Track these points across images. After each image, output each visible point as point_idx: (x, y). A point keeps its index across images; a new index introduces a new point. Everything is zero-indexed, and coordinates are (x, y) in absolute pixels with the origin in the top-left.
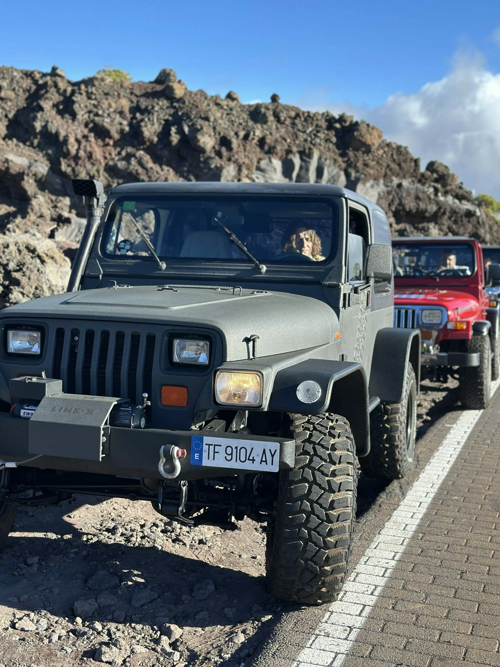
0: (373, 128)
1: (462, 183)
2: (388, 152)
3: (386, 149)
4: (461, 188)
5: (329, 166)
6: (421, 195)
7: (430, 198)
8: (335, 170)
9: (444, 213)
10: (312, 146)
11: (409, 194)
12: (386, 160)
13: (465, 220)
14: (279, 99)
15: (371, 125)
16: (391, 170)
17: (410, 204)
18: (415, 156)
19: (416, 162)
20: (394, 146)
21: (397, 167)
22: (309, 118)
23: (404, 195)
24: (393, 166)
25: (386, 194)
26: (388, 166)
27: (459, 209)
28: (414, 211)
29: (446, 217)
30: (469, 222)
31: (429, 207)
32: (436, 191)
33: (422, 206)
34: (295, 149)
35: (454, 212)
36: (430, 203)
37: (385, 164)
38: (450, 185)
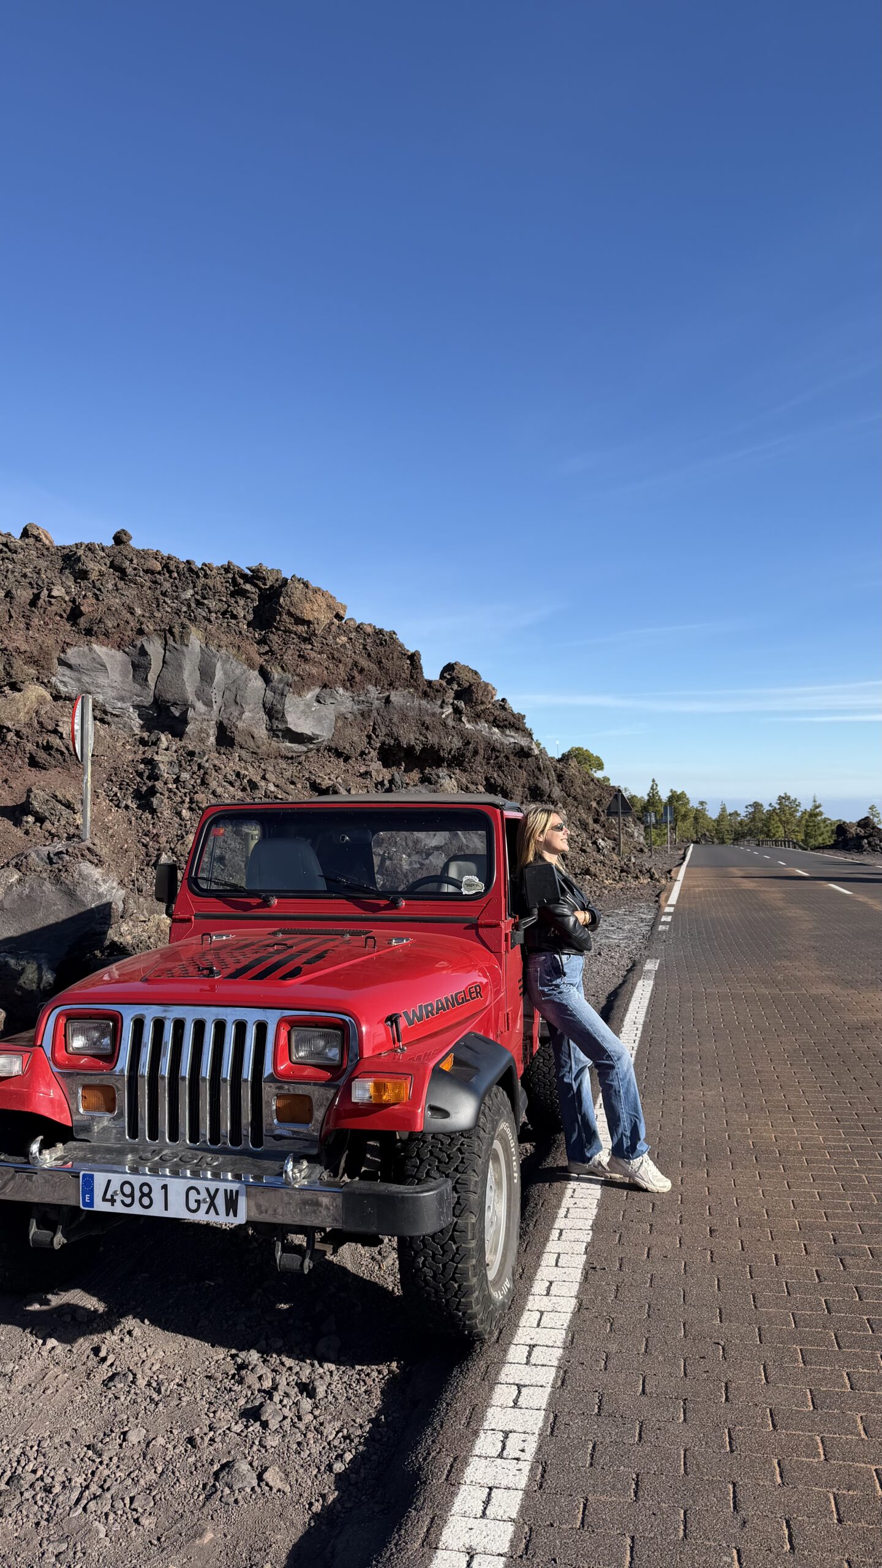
0: (316, 591)
1: (503, 700)
2: (357, 639)
3: (353, 635)
4: (503, 708)
5: (226, 661)
6: (428, 720)
7: (445, 725)
8: (239, 668)
9: (476, 753)
10: (187, 622)
11: (404, 718)
12: (352, 654)
13: (514, 761)
14: (130, 538)
15: (314, 584)
16: (361, 671)
17: (409, 737)
18: (411, 648)
19: (414, 658)
20: (369, 630)
21: (374, 667)
22: (191, 572)
23: (395, 720)
24: (364, 663)
25: (359, 717)
26: (355, 664)
27: (502, 744)
28: (418, 748)
29: (479, 758)
30: (520, 767)
31: (445, 742)
32: (457, 711)
33: (433, 739)
34: (149, 627)
35: (493, 749)
36: (447, 734)
37: (349, 661)
38: (482, 703)
